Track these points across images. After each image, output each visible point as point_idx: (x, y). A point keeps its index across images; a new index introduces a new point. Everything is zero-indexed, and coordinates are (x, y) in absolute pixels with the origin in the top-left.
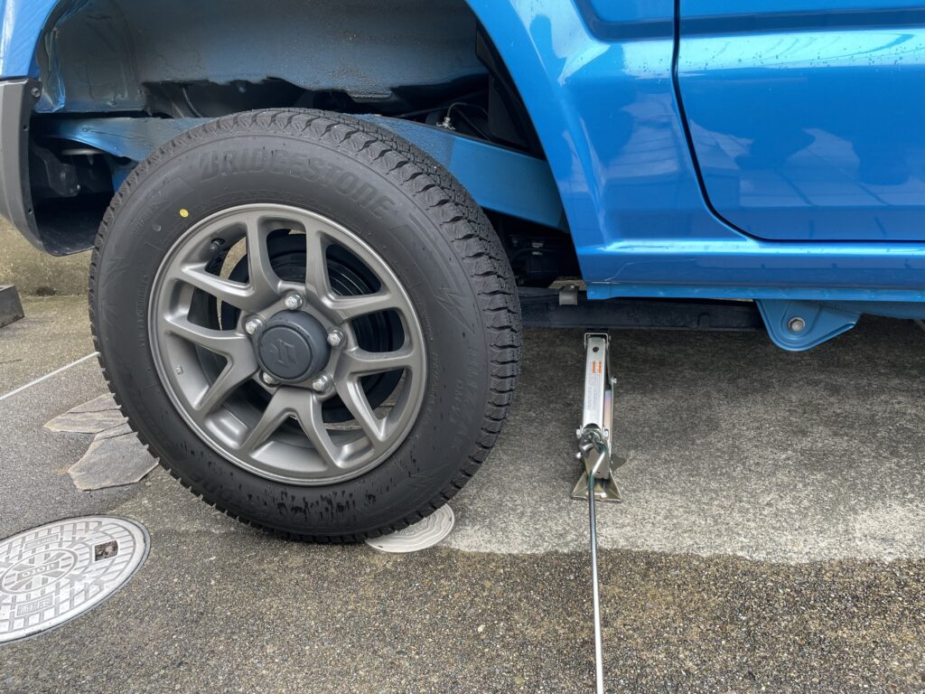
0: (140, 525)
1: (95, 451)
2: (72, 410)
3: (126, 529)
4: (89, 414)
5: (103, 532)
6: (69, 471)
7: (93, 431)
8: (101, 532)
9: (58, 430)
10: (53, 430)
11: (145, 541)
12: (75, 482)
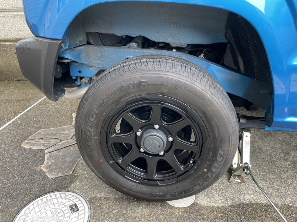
0: (81, 195)
1: (48, 159)
2: (30, 137)
3: (77, 198)
4: (38, 140)
5: (69, 199)
6: (42, 168)
7: (43, 148)
8: (68, 199)
9: (29, 148)
10: (26, 147)
11: (87, 204)
12: (47, 174)
